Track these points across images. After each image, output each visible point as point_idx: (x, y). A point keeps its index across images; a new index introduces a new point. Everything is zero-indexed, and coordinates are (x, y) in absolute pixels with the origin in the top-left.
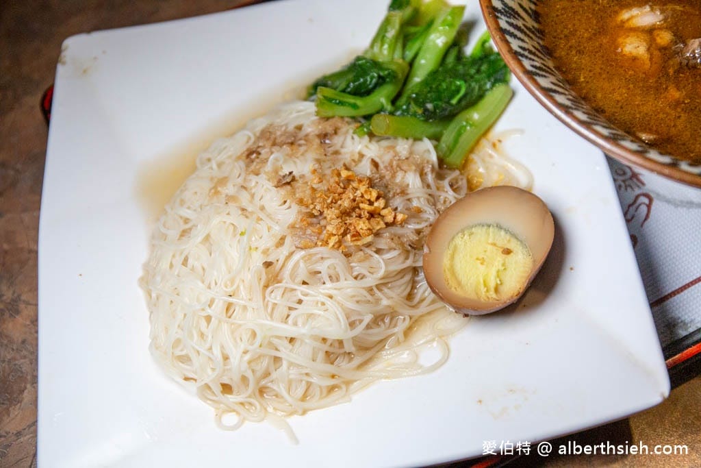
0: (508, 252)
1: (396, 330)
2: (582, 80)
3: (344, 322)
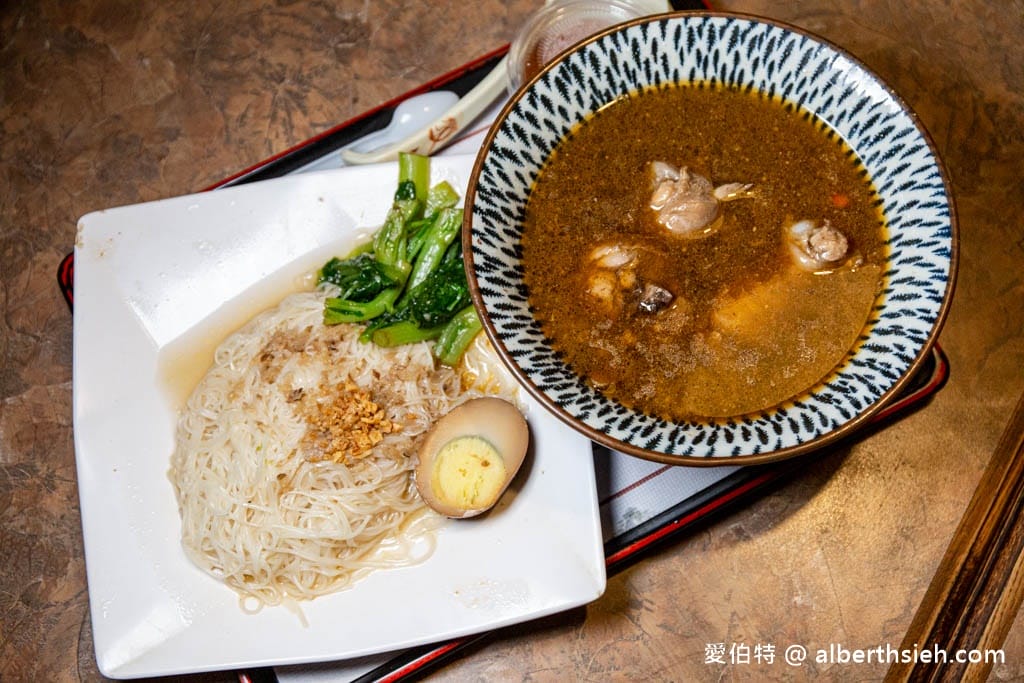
0: (486, 464)
1: (392, 525)
2: (553, 319)
3: (346, 524)
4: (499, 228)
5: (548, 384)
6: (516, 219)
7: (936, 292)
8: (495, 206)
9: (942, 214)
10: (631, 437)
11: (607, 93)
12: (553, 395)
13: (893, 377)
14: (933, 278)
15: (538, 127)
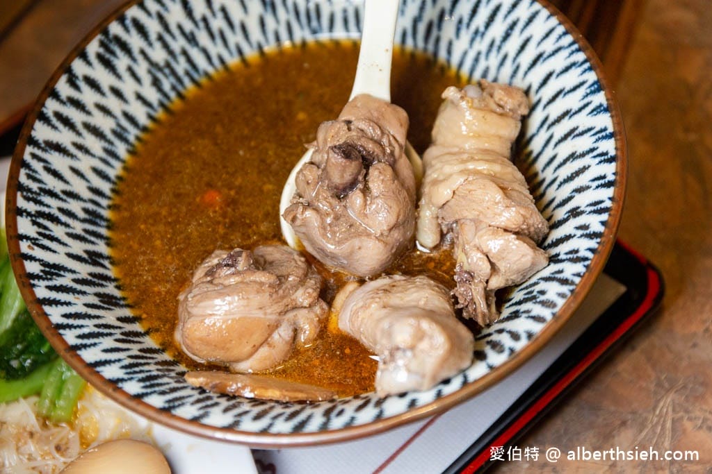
4: (58, 231)
5: (149, 390)
6: (84, 221)
7: (606, 154)
8: (48, 206)
9: (585, 71)
10: (271, 425)
11: (168, 65)
12: (157, 401)
13: (586, 259)
14: (597, 140)
15: (88, 113)
